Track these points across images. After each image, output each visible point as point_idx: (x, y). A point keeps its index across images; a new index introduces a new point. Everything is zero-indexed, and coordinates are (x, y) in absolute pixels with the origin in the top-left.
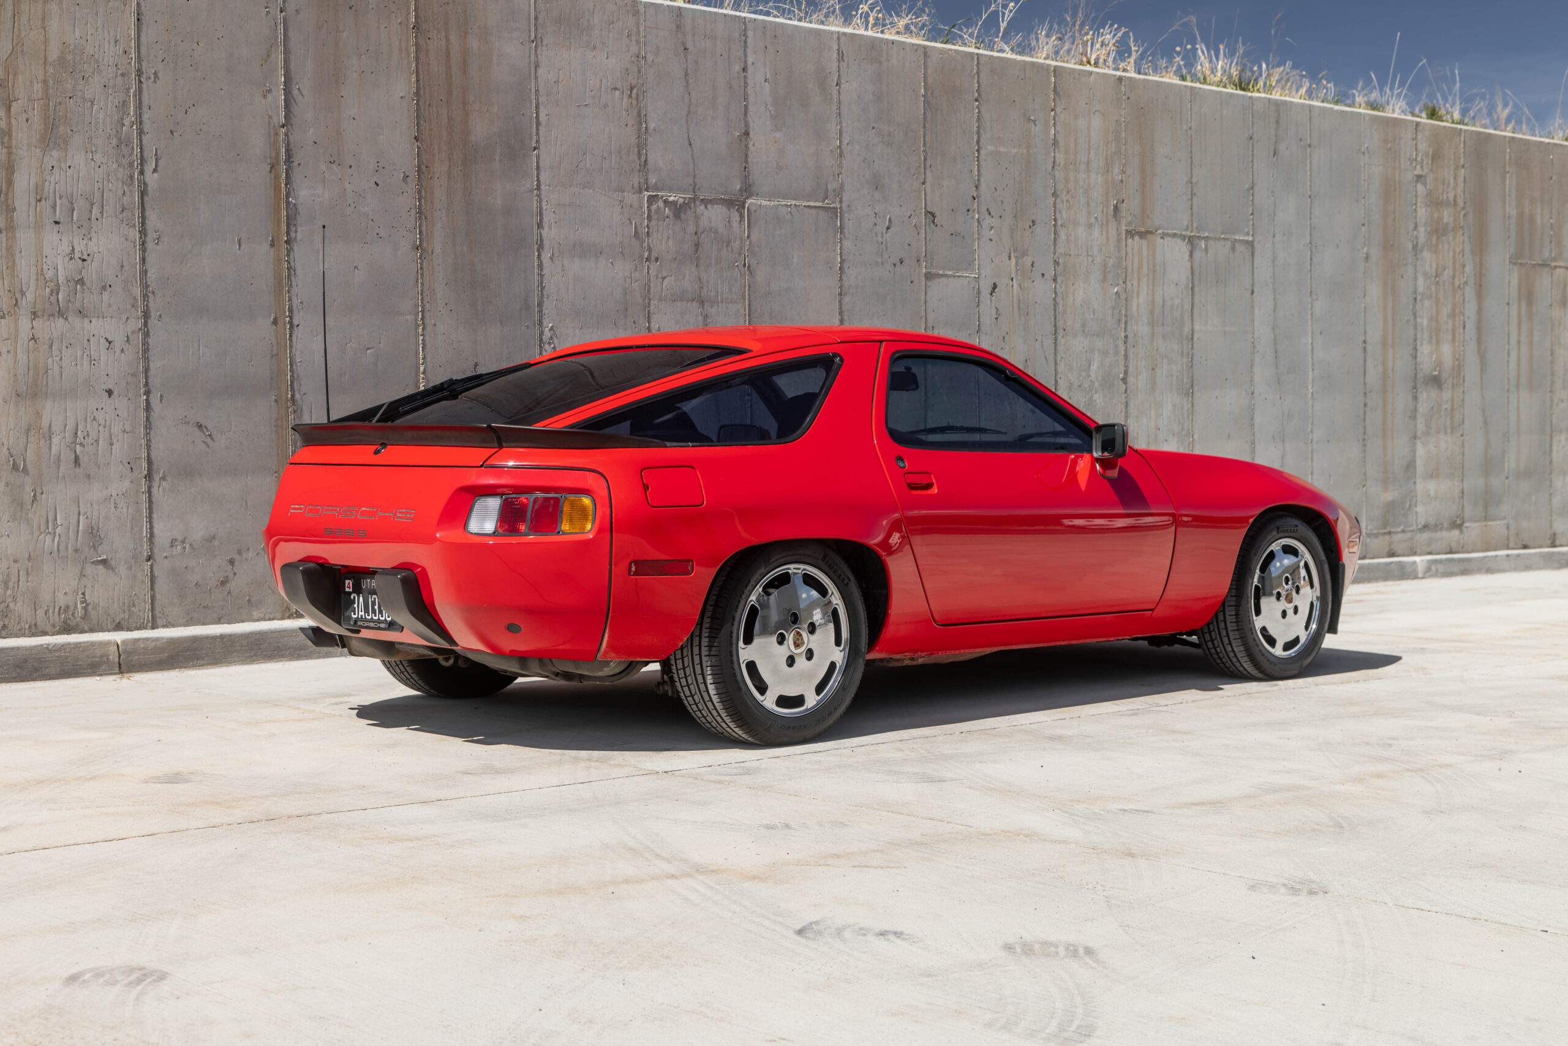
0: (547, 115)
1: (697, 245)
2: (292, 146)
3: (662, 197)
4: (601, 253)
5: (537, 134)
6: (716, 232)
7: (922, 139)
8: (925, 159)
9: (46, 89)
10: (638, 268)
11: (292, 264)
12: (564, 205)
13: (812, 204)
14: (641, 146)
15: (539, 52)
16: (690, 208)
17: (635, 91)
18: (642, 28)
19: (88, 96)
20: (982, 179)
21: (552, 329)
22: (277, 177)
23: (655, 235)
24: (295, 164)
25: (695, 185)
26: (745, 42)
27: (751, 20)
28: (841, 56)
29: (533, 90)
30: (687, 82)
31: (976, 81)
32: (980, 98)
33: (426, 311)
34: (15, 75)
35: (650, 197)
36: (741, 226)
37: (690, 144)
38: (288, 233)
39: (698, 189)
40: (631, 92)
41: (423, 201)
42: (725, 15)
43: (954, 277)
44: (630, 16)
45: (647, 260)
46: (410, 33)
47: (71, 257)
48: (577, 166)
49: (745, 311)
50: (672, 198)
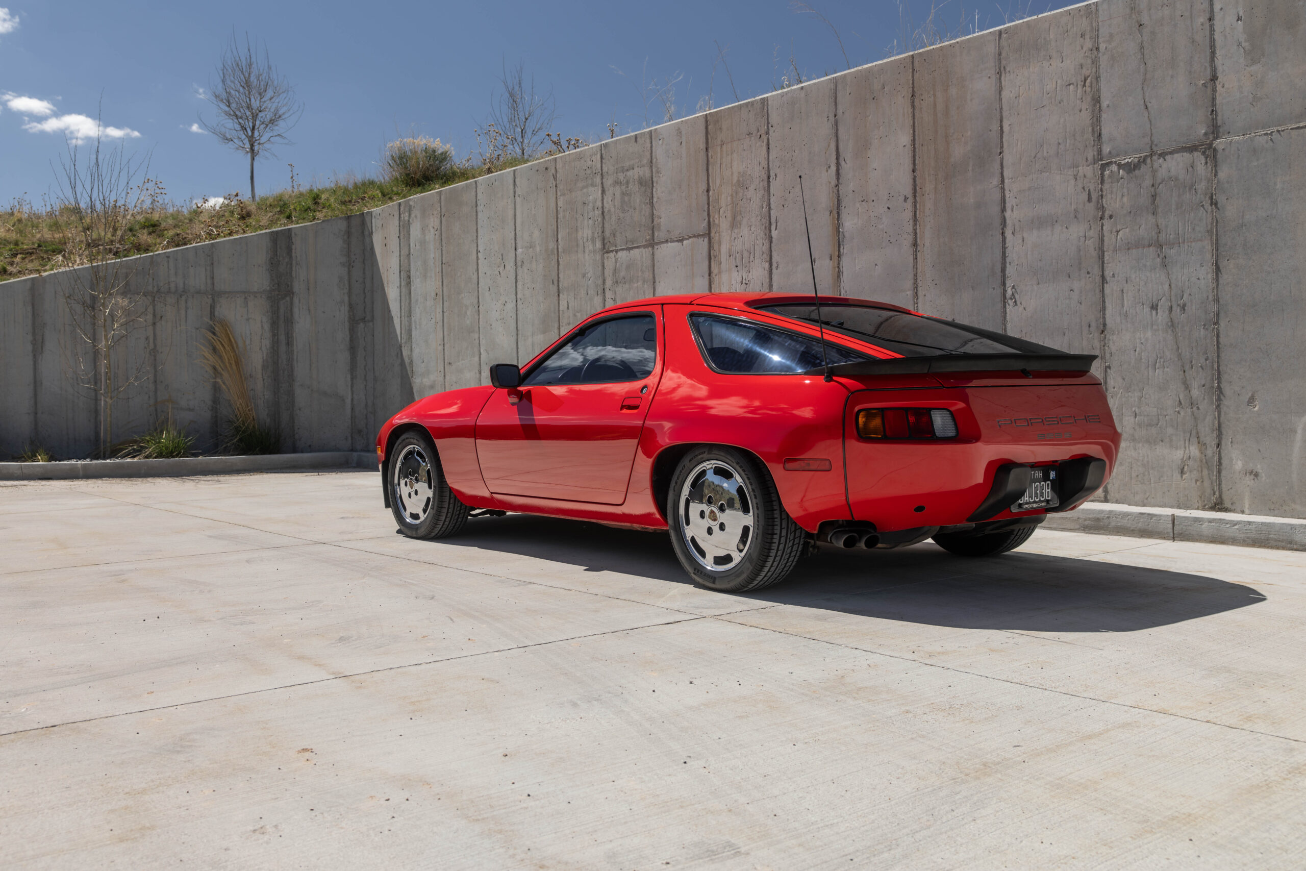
0: (1009, 125)
1: (1154, 197)
2: (840, 198)
3: (1115, 162)
4: (1056, 222)
5: (1002, 142)
6: (1177, 179)
10: (1092, 228)
11: (841, 268)
12: (1023, 190)
13: (1301, 124)
14: (1096, 124)
15: (1003, 78)
16: (1146, 164)
17: (1088, 81)
18: (1095, 24)
19: (749, 197)
21: (1013, 287)
22: (833, 218)
23: (1109, 196)
24: (843, 207)
25: (1152, 142)
29: (998, 110)
30: (1143, 54)
33: (919, 287)
34: (721, 196)
35: (1102, 164)
36: (1206, 167)
37: (1147, 108)
38: (839, 251)
39: (1156, 145)
40: (1085, 83)
41: (918, 213)
44: (1084, 19)
45: (1101, 218)
46: (909, 100)
47: (742, 284)
48: (1035, 157)
49: (1212, 246)
50: (1126, 161)
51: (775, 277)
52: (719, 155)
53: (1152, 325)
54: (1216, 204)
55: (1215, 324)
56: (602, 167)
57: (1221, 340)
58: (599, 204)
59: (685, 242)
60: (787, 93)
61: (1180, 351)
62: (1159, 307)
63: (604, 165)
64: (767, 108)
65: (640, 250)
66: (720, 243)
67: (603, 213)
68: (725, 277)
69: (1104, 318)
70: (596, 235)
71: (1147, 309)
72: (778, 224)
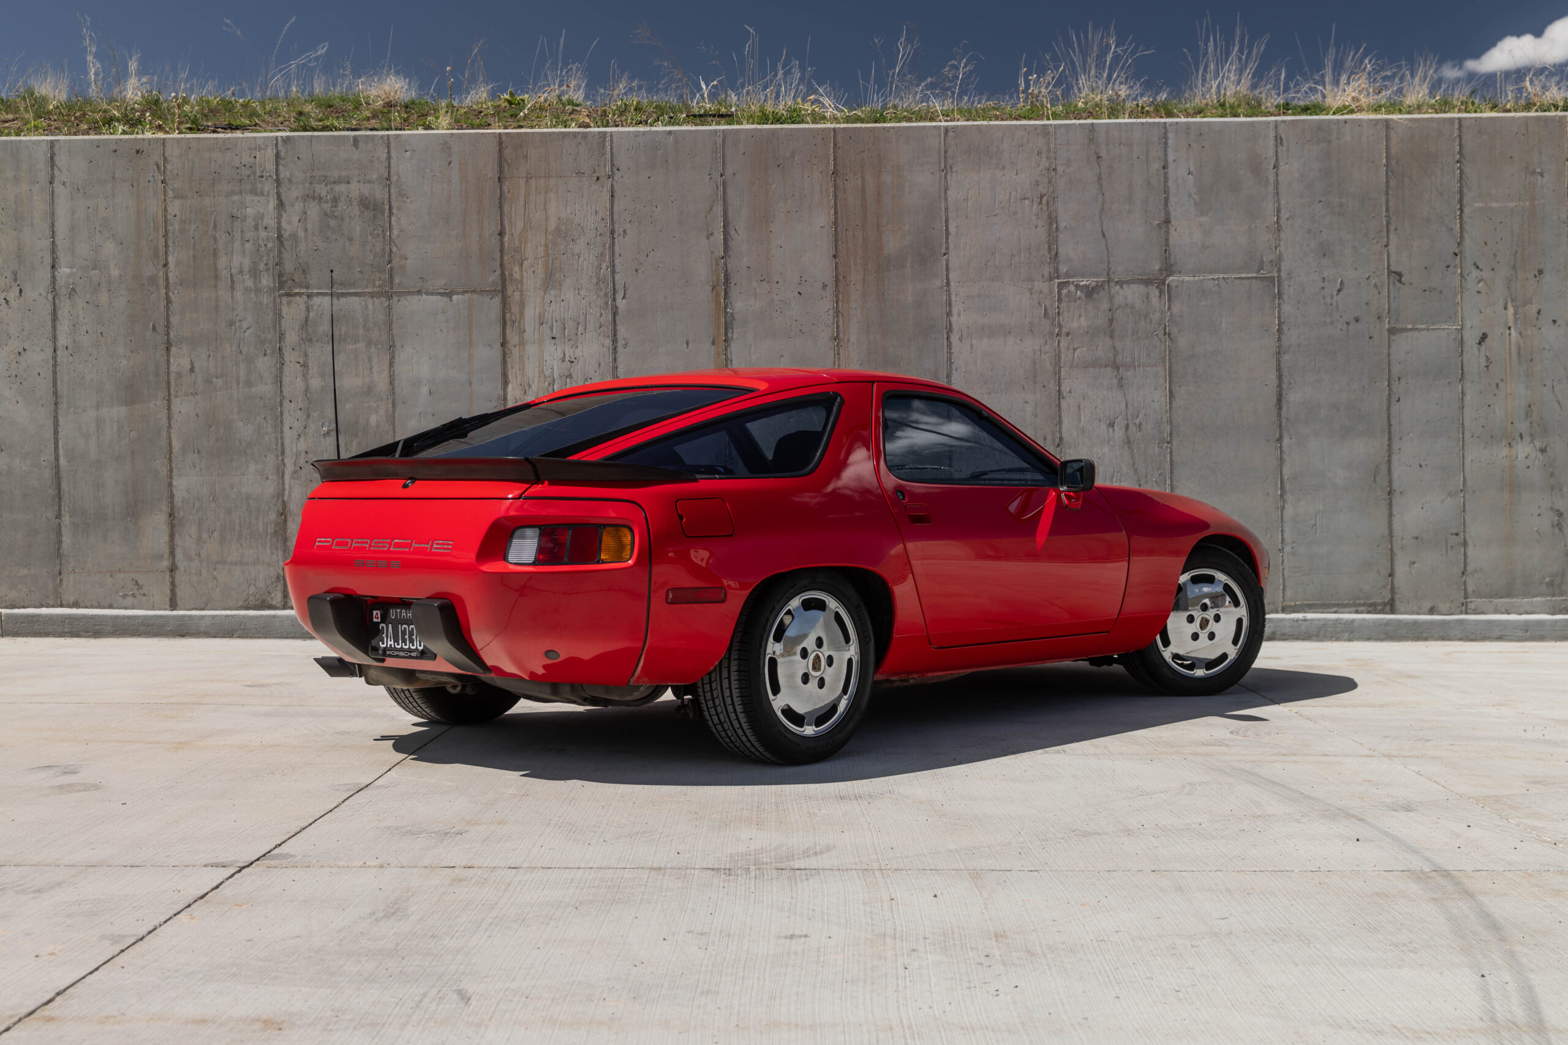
0: (956, 227)
1: (1111, 321)
2: (729, 271)
3: (1073, 282)
4: (1009, 332)
5: (947, 242)
6: (1133, 307)
7: (1384, 205)
8: (1388, 223)
9: (546, 251)
10: (1048, 343)
11: (729, 356)
12: (972, 296)
13: (1243, 275)
14: (1052, 242)
15: (949, 177)
16: (1104, 289)
17: (1045, 199)
18: (1052, 146)
19: (576, 251)
20: (1466, 236)
22: (717, 295)
23: (1066, 314)
24: (732, 284)
25: (1109, 269)
26: (1166, 143)
27: (1171, 124)
28: (1279, 140)
29: (943, 209)
30: (1101, 185)
31: (1457, 143)
32: (1463, 160)
34: (525, 243)
35: (1059, 283)
36: (1161, 301)
37: (1104, 236)
38: (726, 334)
39: (1113, 273)
40: (1041, 200)
41: (840, 303)
42: (1143, 124)
43: (1428, 330)
44: (1040, 137)
45: (1057, 335)
46: (829, 177)
47: (563, 362)
48: (986, 264)
49: (1165, 372)
50: (1084, 282)
51: (621, 359)
52: (523, 191)
53: (1109, 441)
54: (1169, 335)
55: (1168, 443)
56: (277, 170)
57: (1174, 459)
58: (270, 221)
59: (455, 297)
60: (644, 133)
61: (1136, 466)
62: (1116, 425)
63: (281, 167)
64: (611, 145)
65: (362, 298)
66: (522, 305)
67: (280, 237)
68: (531, 350)
69: (1060, 432)
70: (262, 266)
71: (1103, 426)
72: (628, 292)
